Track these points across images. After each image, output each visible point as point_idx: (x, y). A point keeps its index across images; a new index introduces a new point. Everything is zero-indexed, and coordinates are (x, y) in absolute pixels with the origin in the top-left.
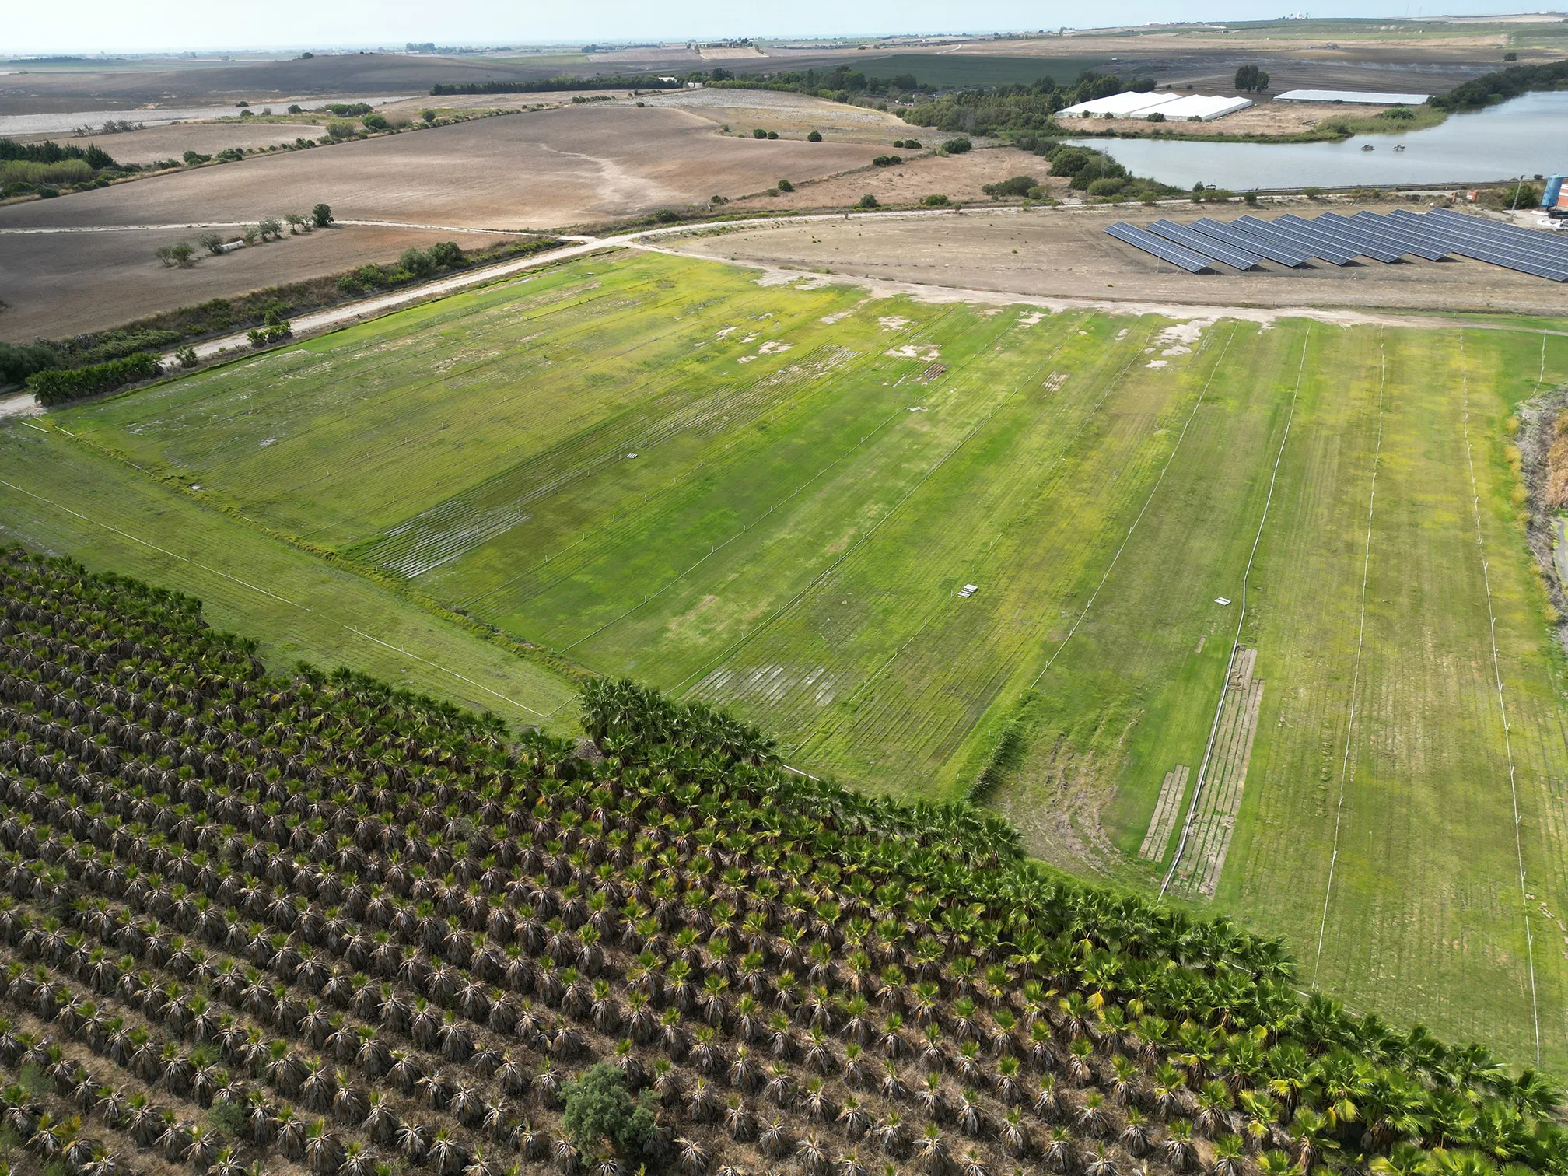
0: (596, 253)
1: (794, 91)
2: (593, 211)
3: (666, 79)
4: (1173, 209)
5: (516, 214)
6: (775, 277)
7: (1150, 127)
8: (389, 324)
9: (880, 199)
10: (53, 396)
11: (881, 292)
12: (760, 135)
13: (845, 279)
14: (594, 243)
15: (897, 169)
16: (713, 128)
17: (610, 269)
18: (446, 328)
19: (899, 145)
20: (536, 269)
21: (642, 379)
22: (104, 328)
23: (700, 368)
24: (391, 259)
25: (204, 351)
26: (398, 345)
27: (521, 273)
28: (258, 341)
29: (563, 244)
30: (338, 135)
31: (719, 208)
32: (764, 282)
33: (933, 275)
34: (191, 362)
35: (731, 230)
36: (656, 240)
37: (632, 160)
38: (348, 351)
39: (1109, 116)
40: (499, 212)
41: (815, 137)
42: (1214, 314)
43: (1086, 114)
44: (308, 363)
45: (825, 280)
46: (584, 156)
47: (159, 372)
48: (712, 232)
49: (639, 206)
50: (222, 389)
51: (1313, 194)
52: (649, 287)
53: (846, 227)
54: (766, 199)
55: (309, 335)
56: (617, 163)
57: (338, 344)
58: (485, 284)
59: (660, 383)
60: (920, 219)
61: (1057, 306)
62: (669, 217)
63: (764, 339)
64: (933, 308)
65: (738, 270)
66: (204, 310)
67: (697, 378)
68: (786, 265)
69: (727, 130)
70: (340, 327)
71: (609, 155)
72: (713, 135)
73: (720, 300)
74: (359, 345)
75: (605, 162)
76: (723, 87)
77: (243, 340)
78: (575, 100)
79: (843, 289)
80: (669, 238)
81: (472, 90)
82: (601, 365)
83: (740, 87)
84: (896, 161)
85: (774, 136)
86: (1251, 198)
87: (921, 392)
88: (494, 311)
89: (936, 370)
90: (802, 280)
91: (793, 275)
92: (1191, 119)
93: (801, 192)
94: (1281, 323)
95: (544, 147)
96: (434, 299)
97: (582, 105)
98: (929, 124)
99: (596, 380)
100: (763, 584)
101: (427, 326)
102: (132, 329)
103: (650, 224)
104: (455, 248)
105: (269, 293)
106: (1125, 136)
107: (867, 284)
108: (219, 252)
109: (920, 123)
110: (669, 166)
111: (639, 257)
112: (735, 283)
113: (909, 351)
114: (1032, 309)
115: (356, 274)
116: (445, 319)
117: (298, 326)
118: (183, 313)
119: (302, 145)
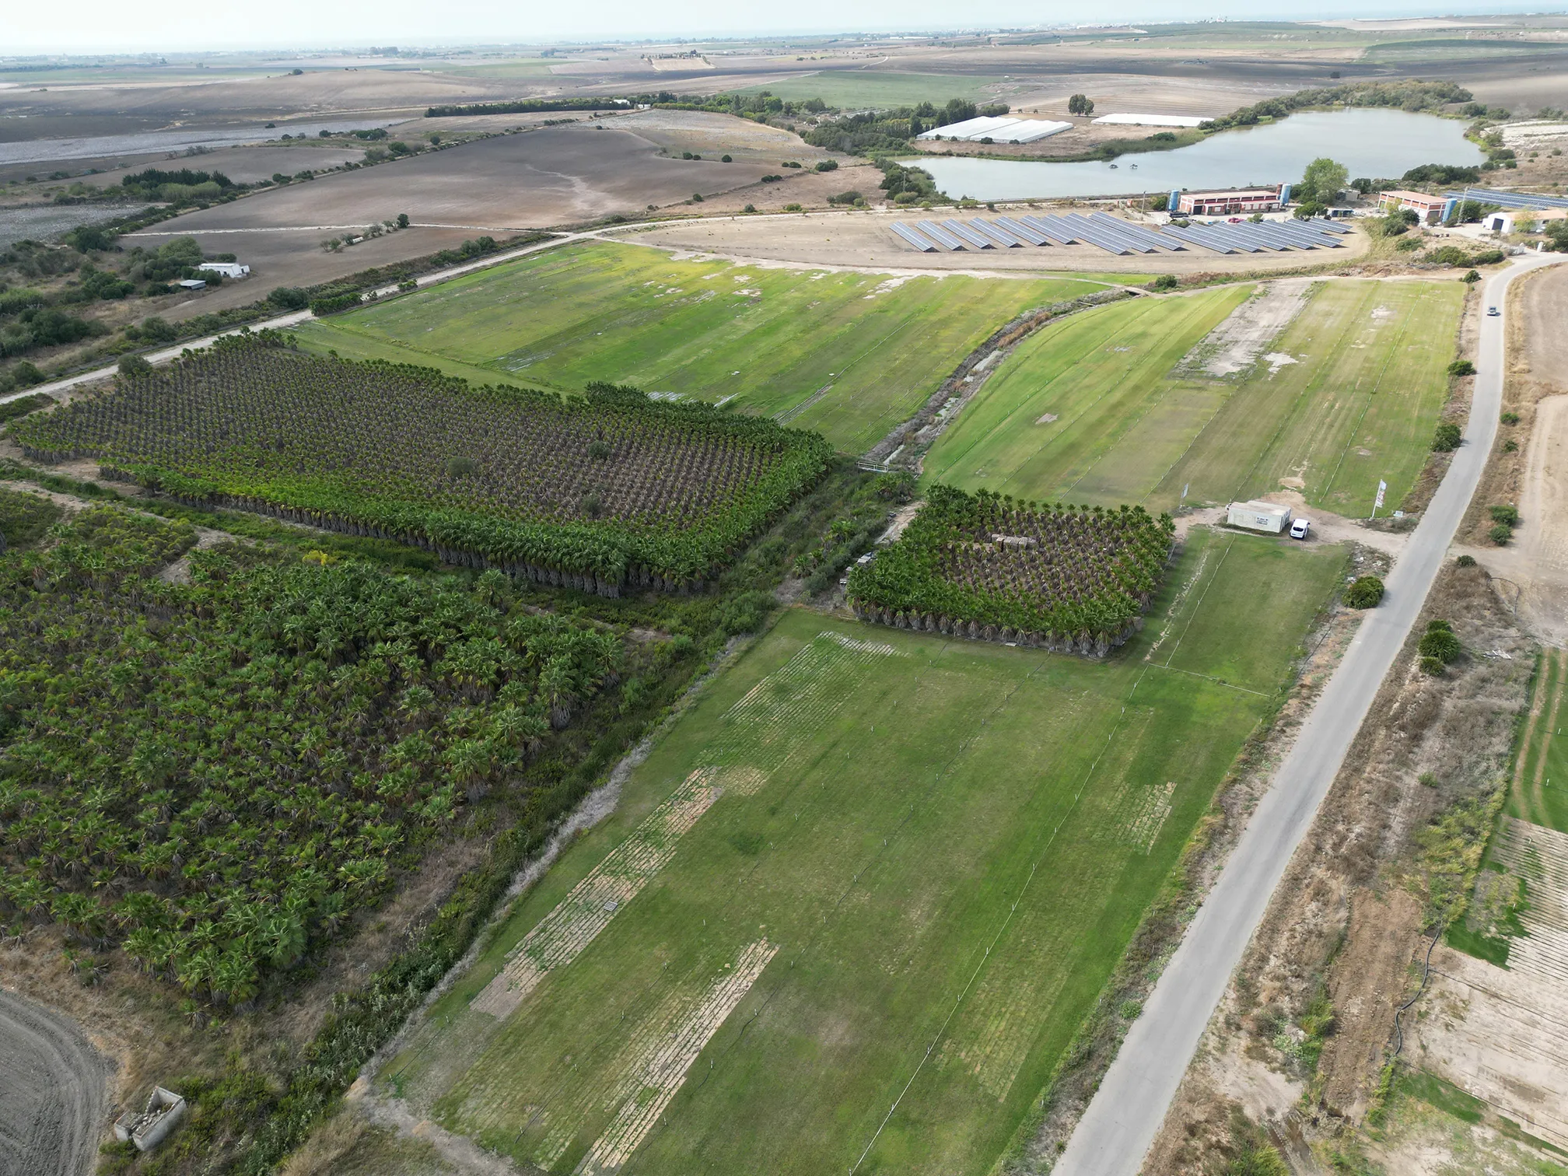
0: (575, 242)
1: (725, 112)
2: (571, 216)
3: (619, 102)
4: (941, 213)
5: (520, 218)
6: (682, 255)
7: (977, 149)
8: (465, 281)
9: (756, 207)
10: (320, 311)
11: (740, 263)
12: (688, 156)
13: (724, 256)
14: (573, 236)
15: (777, 185)
16: (654, 149)
17: (584, 252)
18: (499, 282)
19: (785, 165)
20: (540, 252)
21: (604, 305)
22: (323, 282)
23: (634, 300)
24: (456, 247)
25: (380, 293)
26: (475, 290)
27: (532, 254)
28: (402, 289)
29: (554, 237)
30: (373, 159)
31: (652, 213)
32: (675, 258)
33: (775, 254)
34: (374, 298)
35: (659, 228)
36: (611, 234)
37: (594, 178)
38: (451, 292)
39: (954, 139)
40: (509, 217)
41: (727, 159)
42: (916, 273)
43: (938, 137)
44: (433, 298)
45: (712, 256)
46: (559, 175)
47: (361, 303)
48: (648, 229)
49: (601, 212)
50: (397, 310)
51: (1032, 203)
52: (607, 261)
53: (731, 225)
54: (683, 207)
55: (426, 286)
56: (584, 180)
57: (445, 289)
58: (513, 260)
59: (613, 306)
60: (780, 220)
61: (835, 270)
62: (619, 220)
63: (669, 287)
64: (767, 271)
65: (660, 251)
66: (366, 274)
67: (632, 303)
68: (689, 249)
69: (665, 151)
70: (441, 282)
71: (577, 174)
72: (654, 156)
73: (647, 268)
74: (456, 290)
75: (575, 179)
76: (667, 108)
77: (394, 288)
78: (547, 123)
79: (719, 262)
80: (619, 233)
81: (459, 112)
82: (582, 299)
83: (681, 108)
84: (778, 178)
85: (697, 158)
86: (990, 206)
87: (746, 309)
88: (521, 274)
89: (756, 300)
90: (697, 257)
91: (692, 255)
92: (1012, 142)
93: (707, 202)
94: (950, 277)
95: (529, 167)
96: (485, 268)
97: (553, 127)
98: (820, 145)
99: (580, 305)
100: (654, 373)
101: (486, 281)
102: (336, 283)
103: (607, 224)
104: (491, 240)
105: (396, 265)
106: (959, 155)
107: (734, 258)
108: (351, 244)
109: (814, 144)
110: (621, 183)
111: (601, 244)
112: (656, 259)
113: (745, 292)
114: (819, 272)
115: (439, 254)
116: (495, 278)
117: (420, 281)
118: (356, 275)
119: (349, 167)
